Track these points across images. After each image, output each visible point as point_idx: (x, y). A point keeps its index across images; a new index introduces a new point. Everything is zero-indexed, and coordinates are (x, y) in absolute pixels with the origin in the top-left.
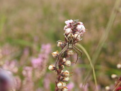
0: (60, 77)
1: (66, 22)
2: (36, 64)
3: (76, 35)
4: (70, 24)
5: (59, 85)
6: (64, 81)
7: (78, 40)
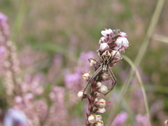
0: (92, 108)
1: (103, 32)
2: (71, 82)
3: (114, 52)
4: (108, 35)
5: (91, 118)
6: (97, 114)
7: (116, 59)
